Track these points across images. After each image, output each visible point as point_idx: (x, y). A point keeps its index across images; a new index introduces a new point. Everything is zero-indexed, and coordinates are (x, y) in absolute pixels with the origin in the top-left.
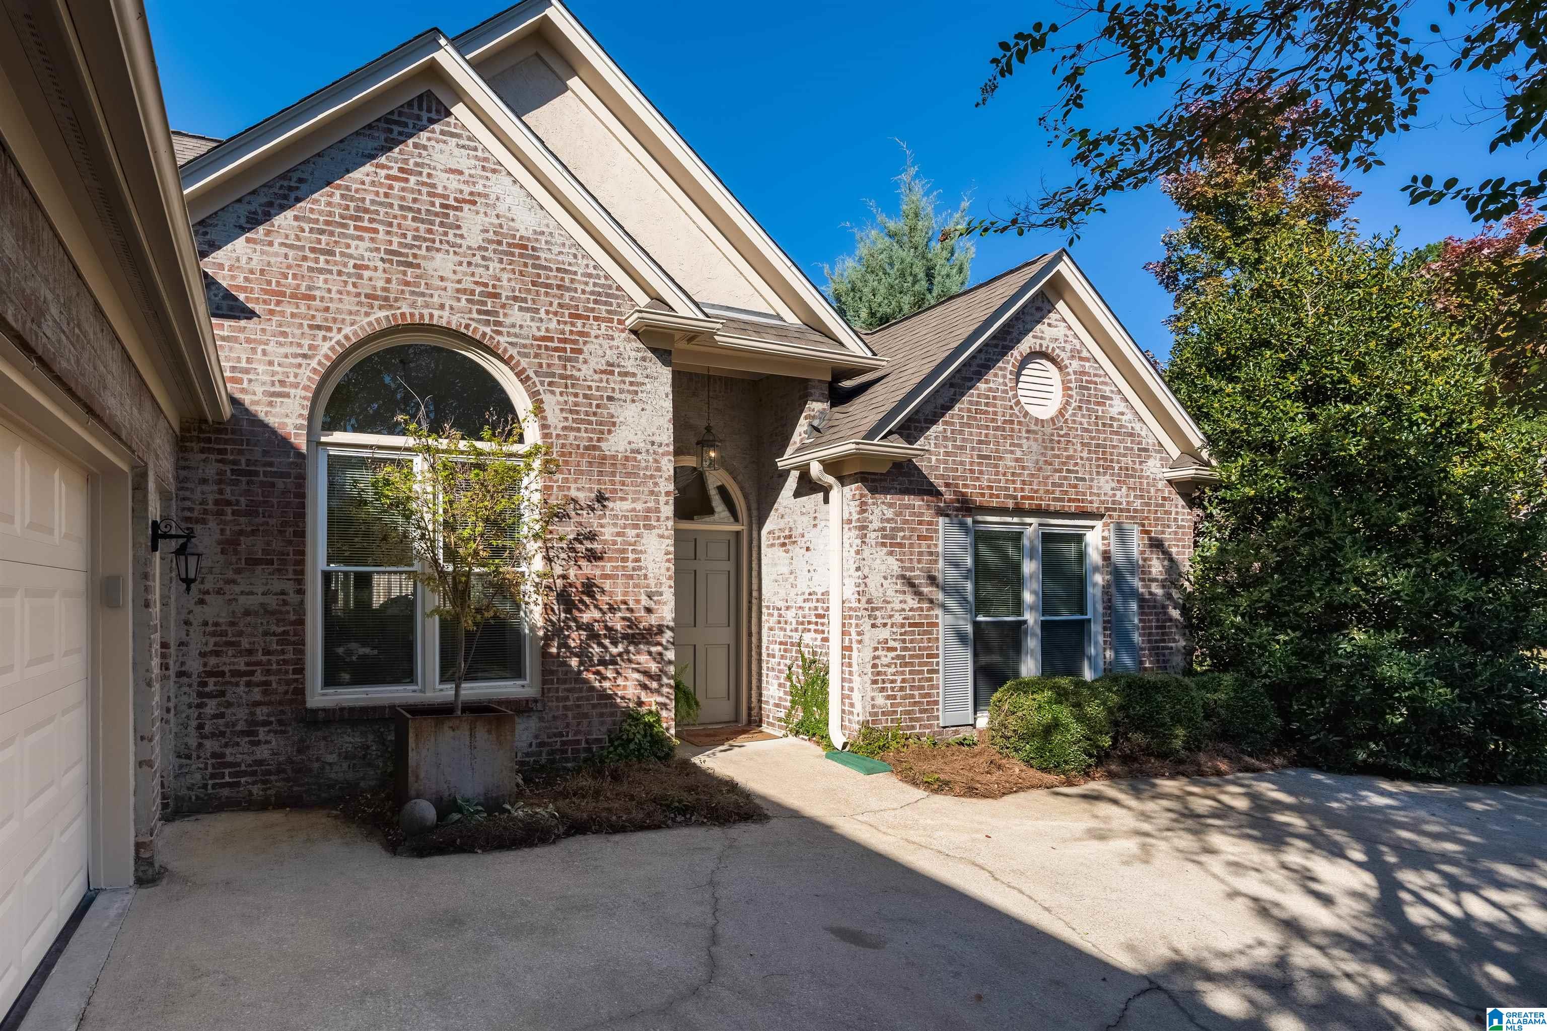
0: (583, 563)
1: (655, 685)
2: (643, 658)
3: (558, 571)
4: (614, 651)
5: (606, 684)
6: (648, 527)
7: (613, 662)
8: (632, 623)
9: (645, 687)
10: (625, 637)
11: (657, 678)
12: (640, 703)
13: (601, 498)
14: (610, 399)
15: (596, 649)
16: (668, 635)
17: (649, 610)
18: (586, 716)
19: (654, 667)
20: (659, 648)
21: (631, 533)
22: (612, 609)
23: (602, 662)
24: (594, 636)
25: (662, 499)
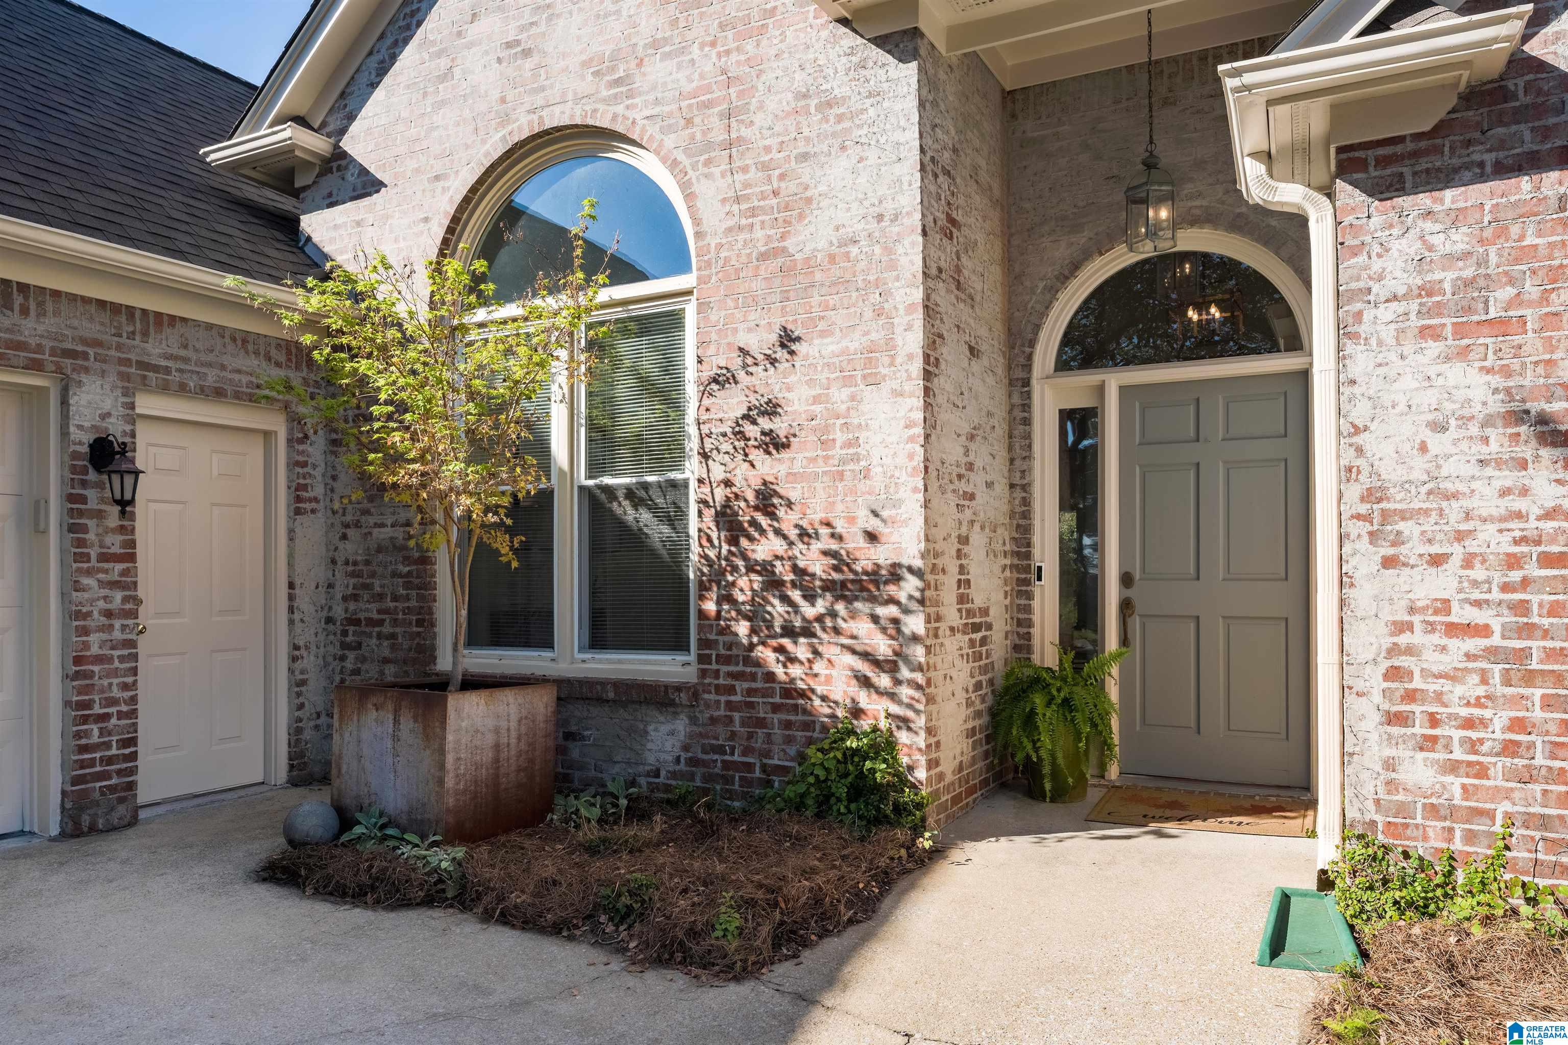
0: (756, 455)
1: (884, 681)
2: (863, 628)
3: (718, 473)
4: (810, 612)
5: (796, 671)
6: (873, 381)
7: (807, 632)
8: (839, 561)
9: (865, 682)
10: (829, 586)
11: (889, 666)
12: (857, 712)
13: (787, 340)
14: (804, 157)
15: (778, 608)
16: (911, 585)
17: (872, 537)
18: (761, 723)
19: (883, 646)
20: (892, 611)
21: (840, 396)
22: (804, 535)
23: (789, 631)
24: (774, 584)
25: (900, 321)
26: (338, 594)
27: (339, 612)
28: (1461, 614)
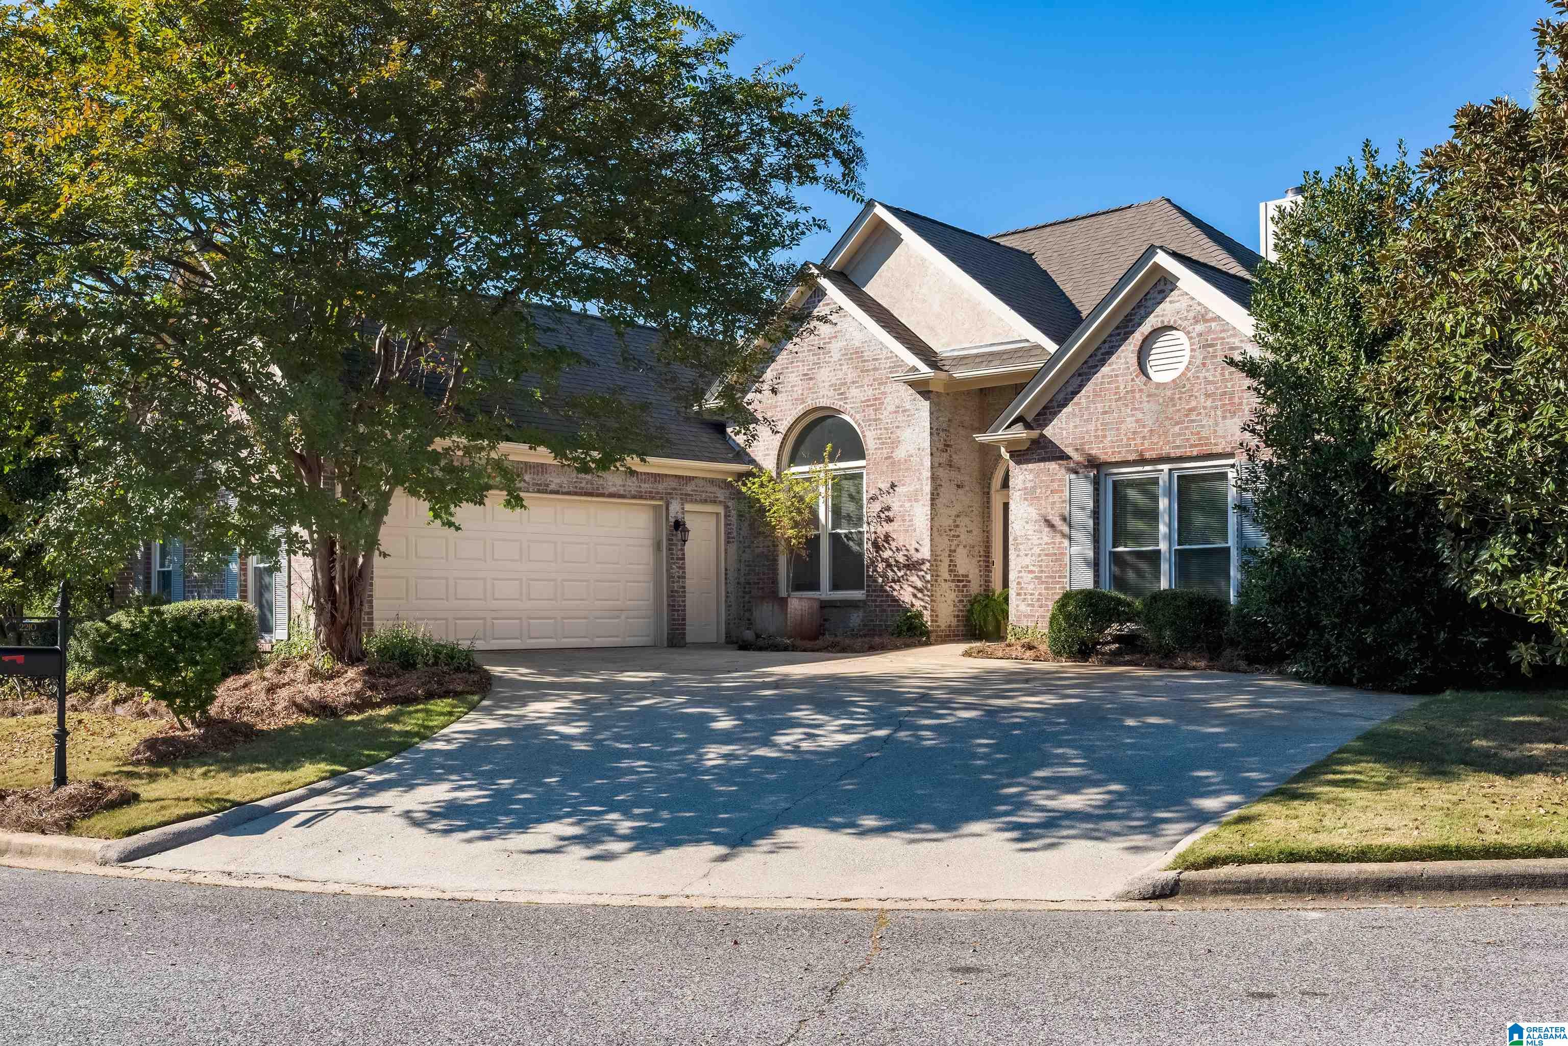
0: (884, 523)
1: (920, 595)
2: (914, 579)
3: (873, 530)
4: (900, 574)
5: (895, 593)
6: (917, 501)
7: (899, 581)
8: (908, 558)
9: (915, 596)
10: (905, 566)
11: (920, 590)
12: (913, 605)
13: (893, 486)
14: (898, 427)
15: (890, 574)
16: (928, 564)
17: (917, 550)
18: (885, 611)
19: (919, 584)
20: (922, 573)
21: (907, 505)
22: (898, 549)
23: (894, 581)
24: (889, 566)
25: (924, 482)
26: (742, 572)
27: (742, 580)
28: (1031, 568)
